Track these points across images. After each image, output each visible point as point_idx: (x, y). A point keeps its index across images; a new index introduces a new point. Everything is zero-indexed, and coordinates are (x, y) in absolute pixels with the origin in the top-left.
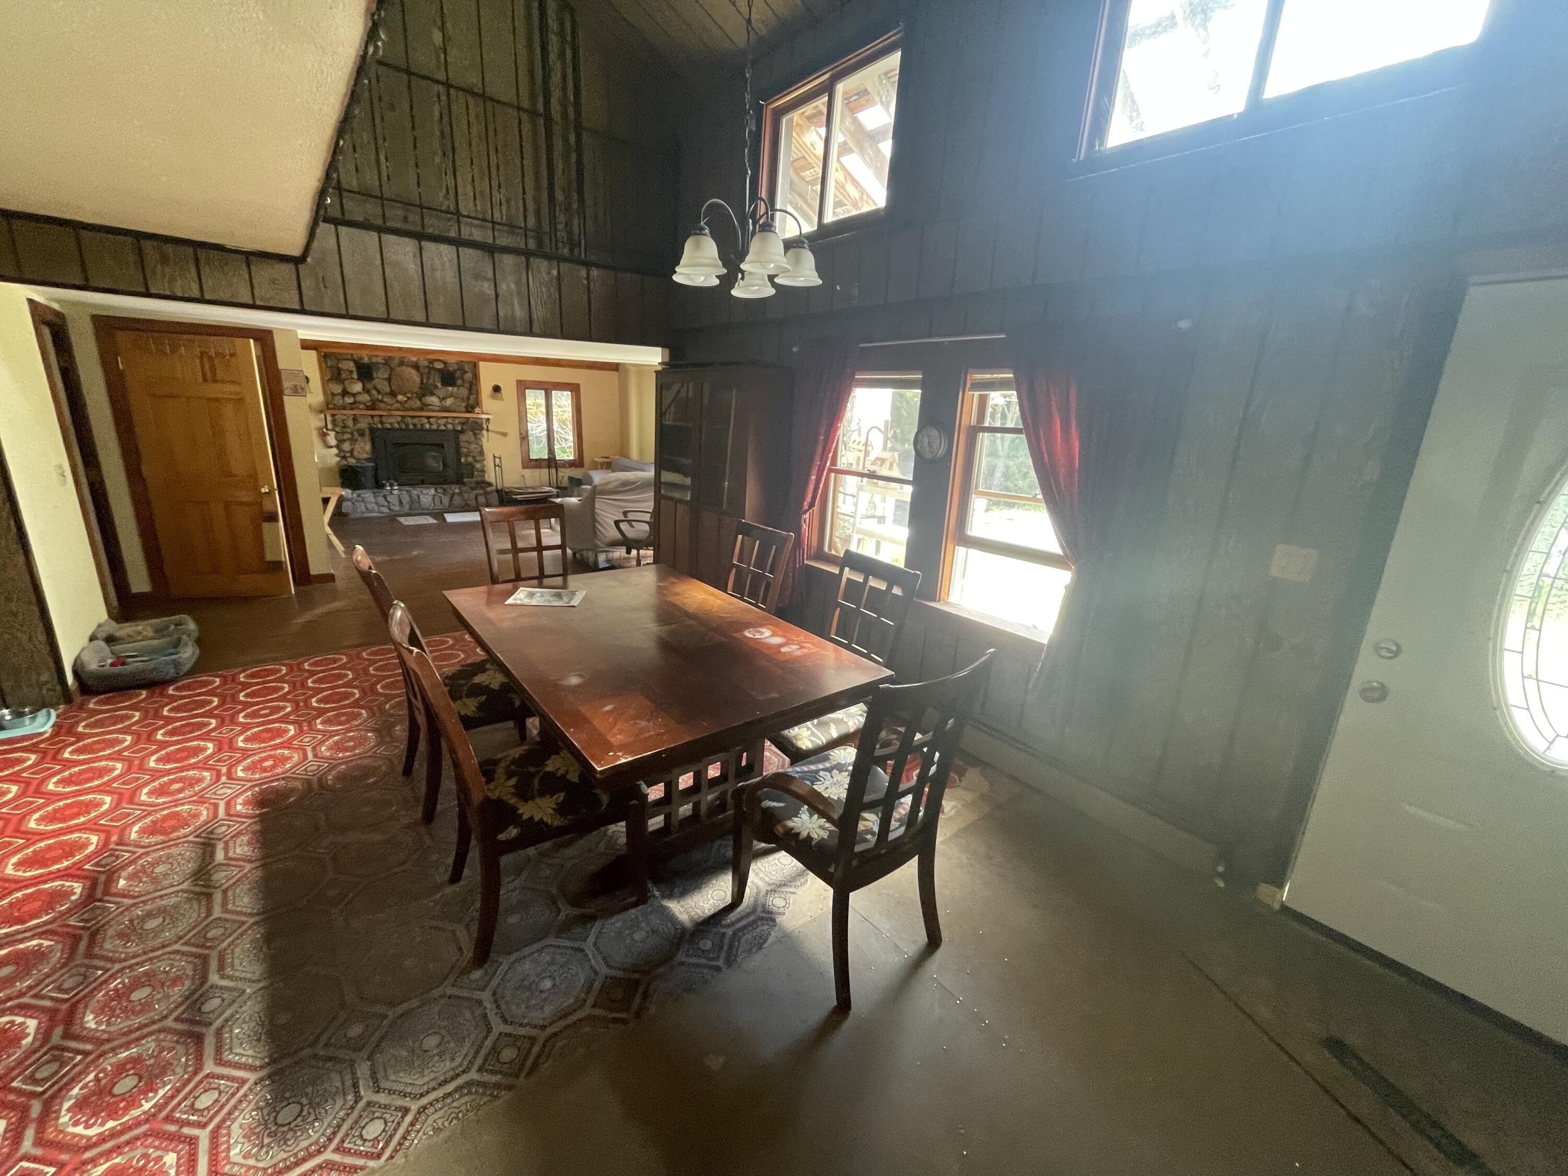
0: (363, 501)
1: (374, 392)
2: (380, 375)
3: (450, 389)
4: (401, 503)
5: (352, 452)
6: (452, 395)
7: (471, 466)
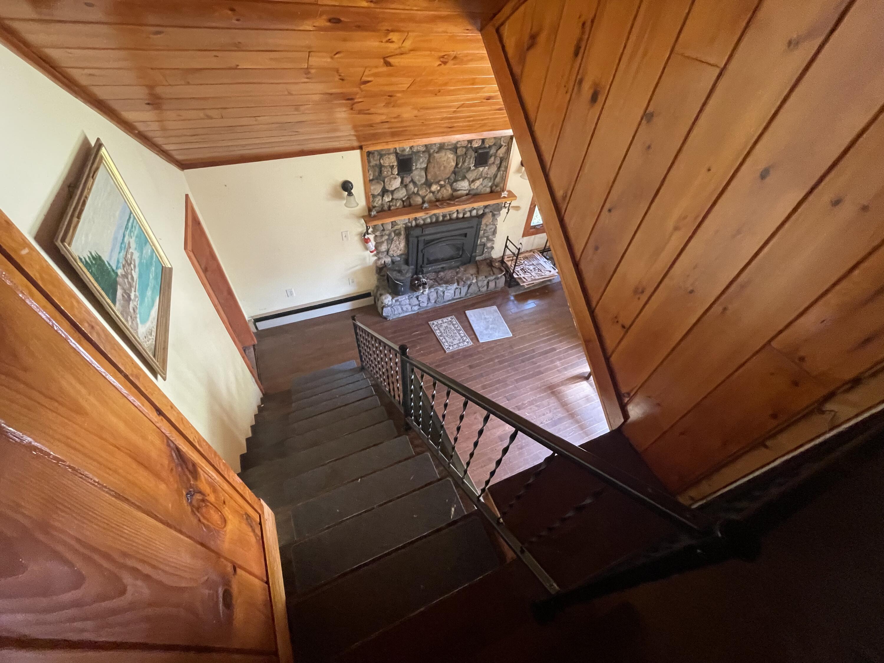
0: (399, 305)
2: (420, 164)
3: (482, 169)
4: (429, 299)
5: (388, 251)
6: (481, 176)
7: (484, 245)
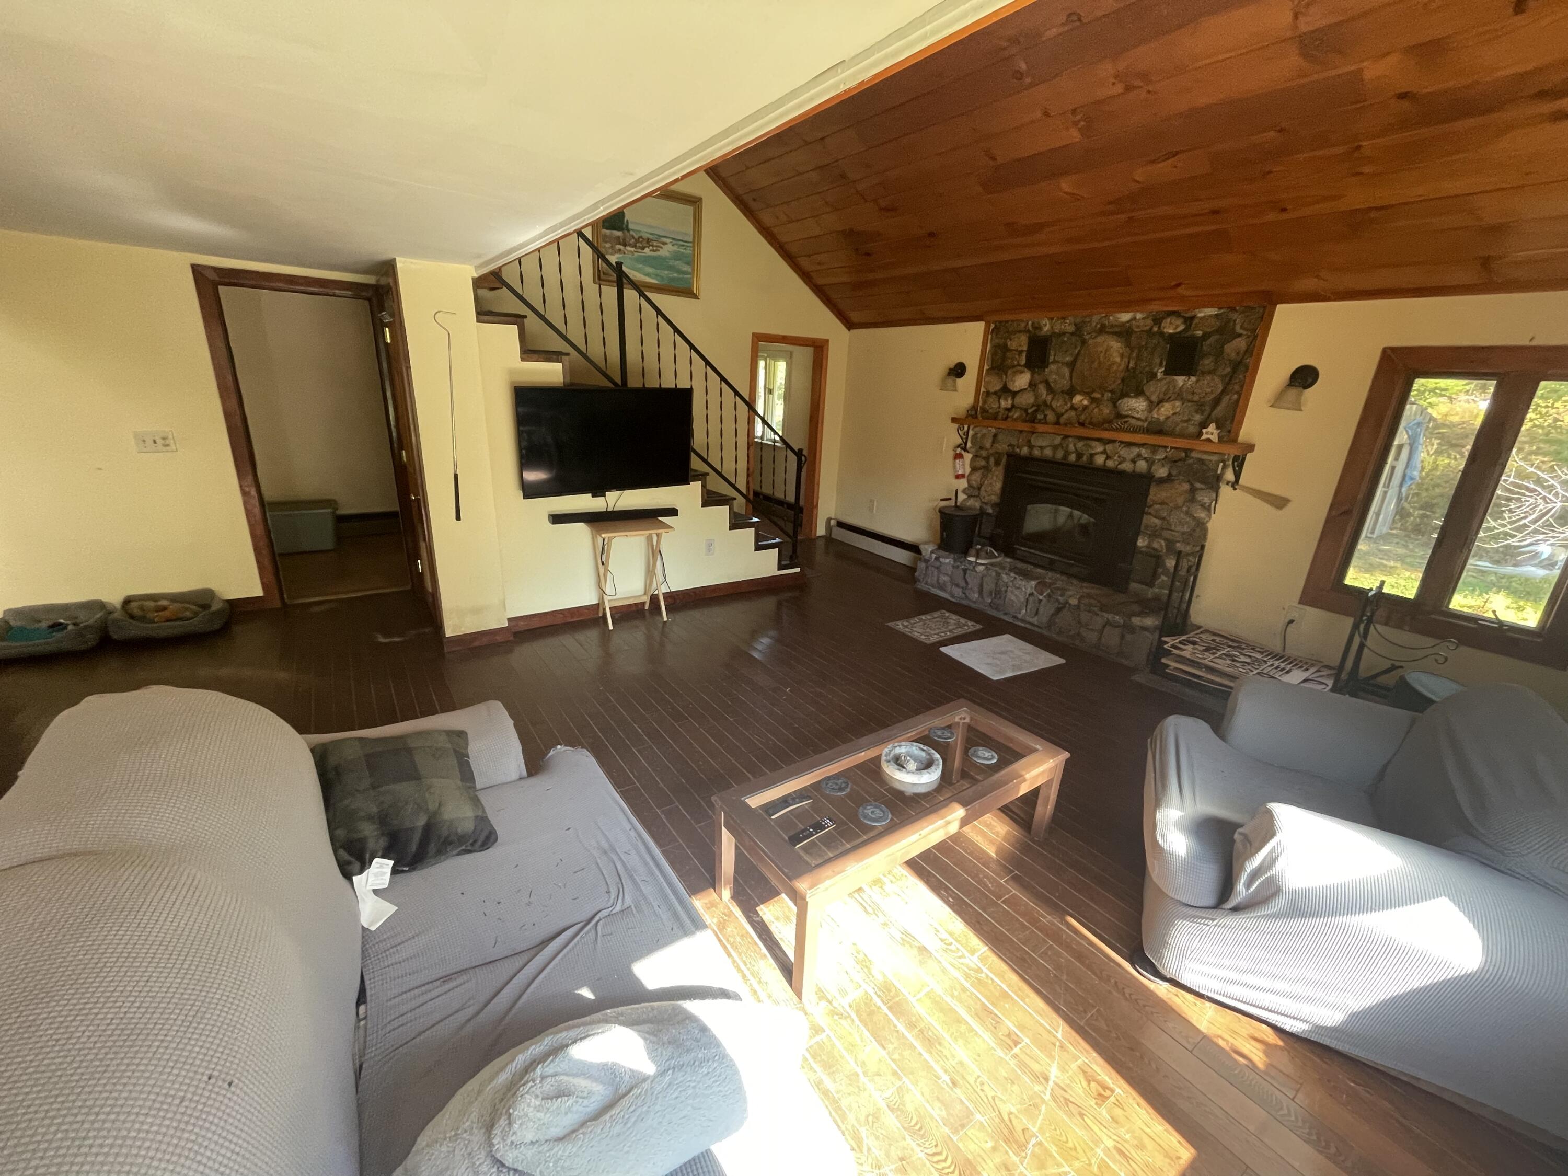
0: (937, 568)
1: (1042, 389)
2: (1061, 357)
3: (1180, 380)
5: (979, 489)
6: (1179, 396)
